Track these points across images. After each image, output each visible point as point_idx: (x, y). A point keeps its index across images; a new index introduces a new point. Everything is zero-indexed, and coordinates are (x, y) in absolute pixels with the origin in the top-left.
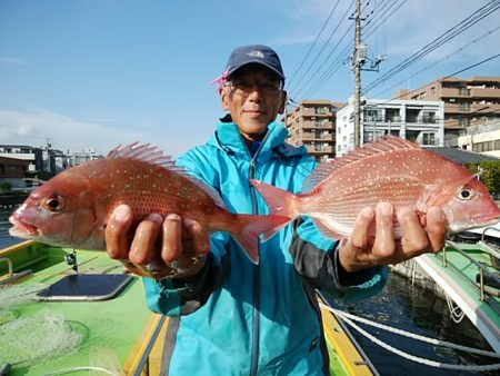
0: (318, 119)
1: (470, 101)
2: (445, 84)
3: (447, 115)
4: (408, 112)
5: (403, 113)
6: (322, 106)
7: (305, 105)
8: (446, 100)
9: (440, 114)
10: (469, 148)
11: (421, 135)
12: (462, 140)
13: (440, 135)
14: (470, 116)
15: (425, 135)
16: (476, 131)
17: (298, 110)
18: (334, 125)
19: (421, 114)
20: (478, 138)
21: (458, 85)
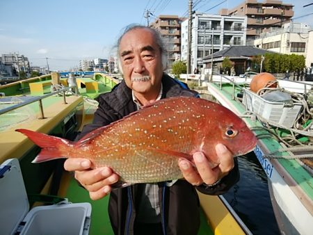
0: (170, 28)
1: (263, 17)
2: (250, 5)
3: (249, 26)
4: (225, 22)
5: (222, 24)
6: (173, 19)
7: (162, 19)
8: (249, 16)
9: (244, 25)
10: (260, 47)
11: (233, 39)
12: (257, 42)
13: (244, 39)
14: (263, 27)
15: (235, 38)
16: (265, 36)
17: (157, 22)
18: (180, 33)
19: (233, 24)
20: (266, 41)
21: (257, 6)
